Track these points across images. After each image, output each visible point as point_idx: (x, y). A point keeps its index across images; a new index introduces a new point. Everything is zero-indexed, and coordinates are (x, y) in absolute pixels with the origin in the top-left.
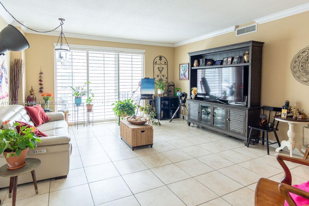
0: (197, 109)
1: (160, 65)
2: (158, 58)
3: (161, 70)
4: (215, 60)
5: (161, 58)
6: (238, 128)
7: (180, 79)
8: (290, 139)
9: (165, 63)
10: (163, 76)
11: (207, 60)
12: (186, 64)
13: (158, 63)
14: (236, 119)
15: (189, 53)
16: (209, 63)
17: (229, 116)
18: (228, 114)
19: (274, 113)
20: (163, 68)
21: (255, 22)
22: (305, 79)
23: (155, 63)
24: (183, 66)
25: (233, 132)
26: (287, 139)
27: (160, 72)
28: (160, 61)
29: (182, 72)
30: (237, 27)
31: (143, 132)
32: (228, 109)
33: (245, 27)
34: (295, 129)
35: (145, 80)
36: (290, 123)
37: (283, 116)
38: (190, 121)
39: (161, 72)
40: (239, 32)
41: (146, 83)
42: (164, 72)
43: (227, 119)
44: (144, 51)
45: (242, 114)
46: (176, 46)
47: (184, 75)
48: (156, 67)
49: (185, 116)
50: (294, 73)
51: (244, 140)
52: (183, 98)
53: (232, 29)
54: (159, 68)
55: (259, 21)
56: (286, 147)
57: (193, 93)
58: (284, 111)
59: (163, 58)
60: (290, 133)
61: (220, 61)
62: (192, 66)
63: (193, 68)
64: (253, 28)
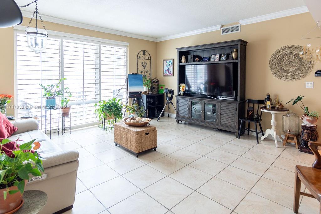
0: (187, 106)
1: (144, 60)
2: (142, 53)
3: (144, 65)
4: (202, 57)
5: (144, 52)
6: (230, 122)
7: (164, 76)
8: (273, 127)
9: (148, 58)
10: (147, 72)
11: (195, 57)
12: (170, 60)
13: (142, 57)
14: (227, 113)
15: (177, 49)
16: (197, 59)
17: (220, 111)
18: (220, 108)
19: (256, 106)
20: (146, 63)
21: (238, 23)
22: (281, 75)
23: (139, 58)
24: (167, 62)
25: (225, 125)
26: (270, 127)
27: (143, 68)
28: (143, 55)
29: (166, 68)
30: (222, 26)
31: (147, 134)
32: (220, 103)
33: (230, 27)
34: (276, 119)
35: (133, 76)
36: (273, 113)
37: (268, 107)
38: (179, 119)
39: (144, 67)
40: (224, 31)
41: (133, 80)
42: (148, 68)
43: (219, 114)
44: (128, 44)
45: (232, 108)
46: (159, 40)
47: (168, 71)
48: (140, 62)
49: (170, 114)
50: (272, 69)
51: (235, 133)
52: (170, 95)
53: (218, 27)
54: (142, 63)
55: (243, 23)
56: (270, 135)
57: (181, 89)
58: (268, 103)
59: (146, 53)
60: (273, 122)
61: (208, 58)
62: (180, 61)
63: (181, 64)
64: (237, 28)
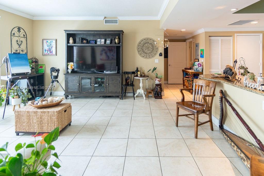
0: (77, 81)
1: (19, 38)
2: (16, 30)
3: (19, 44)
4: (89, 40)
5: (19, 29)
6: (116, 89)
7: (44, 55)
8: (141, 88)
9: (24, 35)
10: (22, 51)
11: (83, 39)
12: (52, 40)
13: (16, 35)
14: (114, 83)
16: (85, 41)
17: (108, 82)
18: (108, 80)
19: (130, 75)
20: (22, 41)
21: (117, 18)
22: (143, 55)
23: (12, 35)
24: (47, 42)
25: (111, 92)
26: (139, 88)
27: (18, 46)
28: (18, 33)
29: (46, 48)
30: (105, 18)
31: (65, 111)
32: (108, 76)
33: (111, 19)
34: (143, 83)
35: (14, 56)
36: (141, 79)
37: (139, 76)
38: (68, 94)
39: (20, 46)
40: (107, 22)
42: (23, 46)
43: (107, 84)
45: (117, 79)
46: (36, 19)
47: (50, 50)
48: (14, 39)
51: (119, 96)
54: (17, 41)
55: (120, 18)
56: (139, 93)
57: (69, 67)
58: (139, 73)
59: (21, 30)
60: (141, 85)
61: (94, 41)
62: (68, 42)
63: (69, 45)
64: (116, 22)
